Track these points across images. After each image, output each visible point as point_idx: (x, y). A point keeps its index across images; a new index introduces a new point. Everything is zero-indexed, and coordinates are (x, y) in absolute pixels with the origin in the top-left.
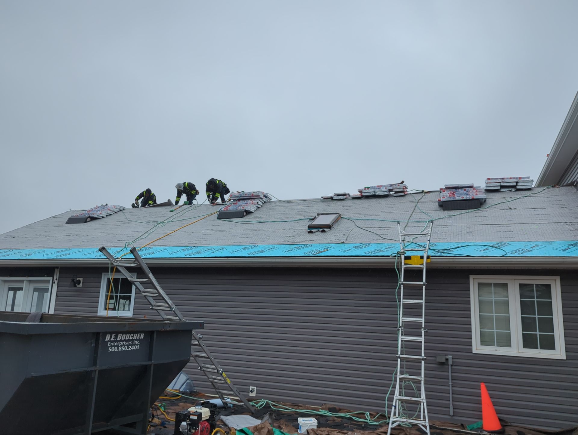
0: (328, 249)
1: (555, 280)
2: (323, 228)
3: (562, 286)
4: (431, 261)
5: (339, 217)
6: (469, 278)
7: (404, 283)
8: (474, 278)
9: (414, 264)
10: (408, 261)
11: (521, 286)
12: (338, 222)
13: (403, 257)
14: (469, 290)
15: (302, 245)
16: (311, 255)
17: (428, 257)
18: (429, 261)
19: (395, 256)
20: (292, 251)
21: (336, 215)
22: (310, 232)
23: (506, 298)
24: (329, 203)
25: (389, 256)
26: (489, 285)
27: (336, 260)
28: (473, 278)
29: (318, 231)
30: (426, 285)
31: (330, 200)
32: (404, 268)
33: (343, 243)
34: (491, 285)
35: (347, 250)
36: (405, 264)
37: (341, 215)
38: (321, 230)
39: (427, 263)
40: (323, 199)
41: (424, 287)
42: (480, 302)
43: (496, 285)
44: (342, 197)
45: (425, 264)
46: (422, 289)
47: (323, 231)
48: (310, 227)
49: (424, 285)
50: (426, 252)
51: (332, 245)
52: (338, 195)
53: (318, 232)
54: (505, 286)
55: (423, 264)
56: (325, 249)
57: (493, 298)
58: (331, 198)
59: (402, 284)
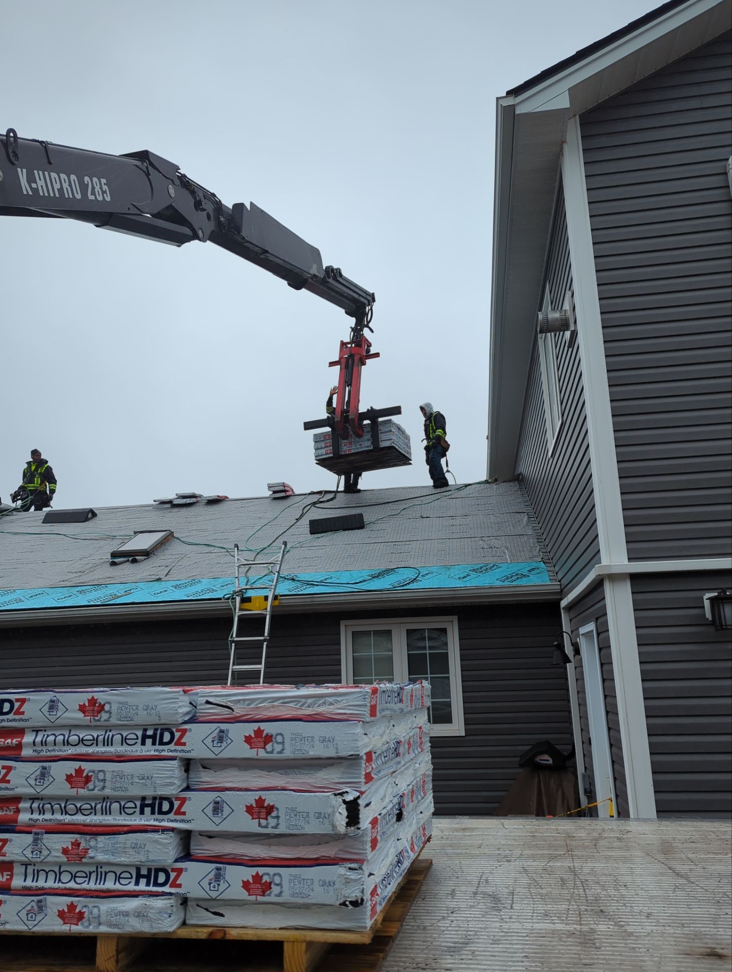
0: (131, 592)
1: (452, 621)
2: (133, 557)
3: (459, 629)
4: (279, 603)
5: (169, 538)
6: (339, 625)
7: (236, 639)
8: (346, 624)
9: (254, 610)
10: (246, 605)
11: (410, 632)
12: (167, 544)
13: (238, 599)
14: (338, 643)
15: (92, 587)
16: (99, 603)
17: (275, 597)
18: (277, 603)
19: (228, 599)
20: (70, 598)
21: (164, 533)
22: (113, 564)
23: (389, 651)
24: (165, 511)
25: (220, 599)
26: (367, 633)
27: (137, 609)
28: (345, 626)
29: (128, 561)
30: (268, 641)
31: (169, 506)
32: (239, 616)
33: (159, 580)
34: (371, 633)
35: (161, 592)
36: (240, 610)
37: (172, 533)
38: (131, 559)
39: (273, 607)
40: (159, 504)
41: (265, 643)
42: (355, 660)
43: (377, 633)
44: (188, 501)
45: (269, 609)
46: (263, 647)
47: (134, 561)
48: (114, 555)
49: (265, 640)
50: (273, 590)
51: (141, 585)
52: (184, 497)
53: (127, 563)
54: (389, 633)
55: (266, 609)
56: (126, 591)
57: (373, 653)
58: (170, 502)
59: (233, 641)
